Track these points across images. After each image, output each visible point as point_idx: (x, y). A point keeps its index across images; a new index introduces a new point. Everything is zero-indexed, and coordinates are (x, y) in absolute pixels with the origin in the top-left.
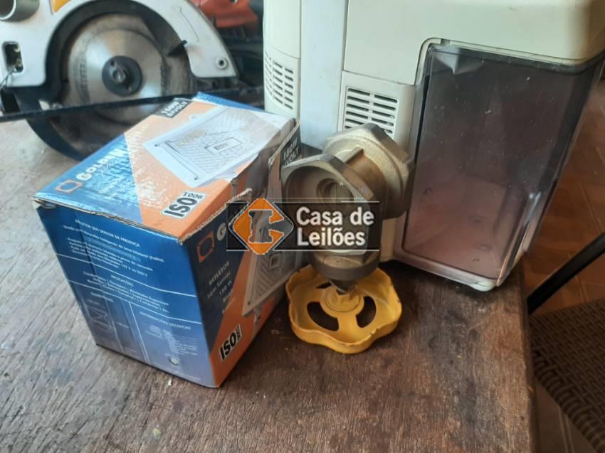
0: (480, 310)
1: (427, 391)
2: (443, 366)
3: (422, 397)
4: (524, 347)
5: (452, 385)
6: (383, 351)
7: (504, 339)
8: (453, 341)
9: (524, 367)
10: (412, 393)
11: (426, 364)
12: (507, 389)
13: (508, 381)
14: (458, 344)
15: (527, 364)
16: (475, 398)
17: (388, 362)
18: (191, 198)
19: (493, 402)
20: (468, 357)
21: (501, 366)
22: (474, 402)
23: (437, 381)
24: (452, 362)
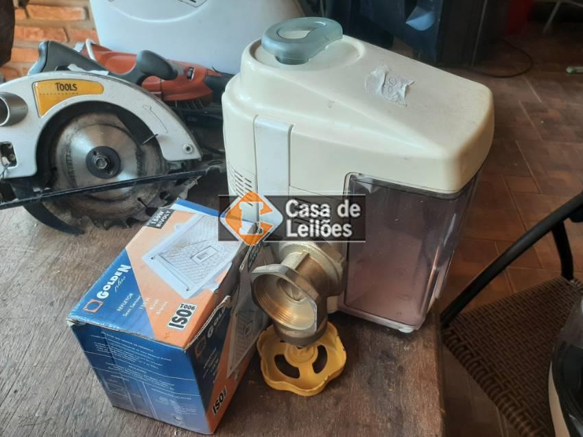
0: (405, 348)
1: (368, 421)
2: (379, 399)
3: (364, 426)
4: (438, 377)
5: (386, 414)
6: (335, 391)
7: (424, 372)
8: (386, 378)
9: (438, 393)
10: (357, 424)
11: (366, 398)
12: (425, 413)
13: (426, 406)
14: (390, 380)
15: (440, 391)
16: (403, 423)
17: (338, 399)
18: (187, 309)
19: (415, 425)
20: (397, 390)
21: (421, 395)
22: (402, 426)
23: (374, 412)
24: (385, 395)
